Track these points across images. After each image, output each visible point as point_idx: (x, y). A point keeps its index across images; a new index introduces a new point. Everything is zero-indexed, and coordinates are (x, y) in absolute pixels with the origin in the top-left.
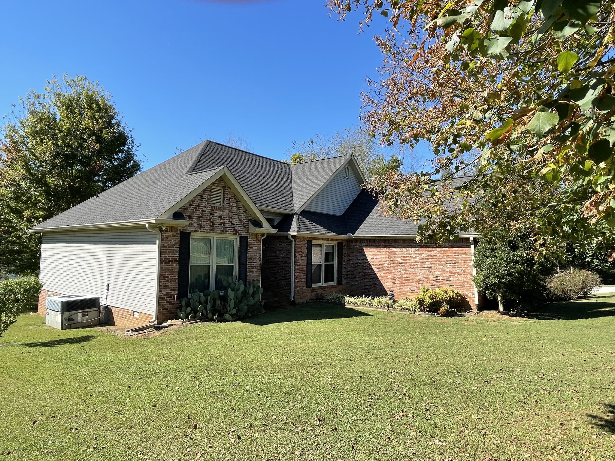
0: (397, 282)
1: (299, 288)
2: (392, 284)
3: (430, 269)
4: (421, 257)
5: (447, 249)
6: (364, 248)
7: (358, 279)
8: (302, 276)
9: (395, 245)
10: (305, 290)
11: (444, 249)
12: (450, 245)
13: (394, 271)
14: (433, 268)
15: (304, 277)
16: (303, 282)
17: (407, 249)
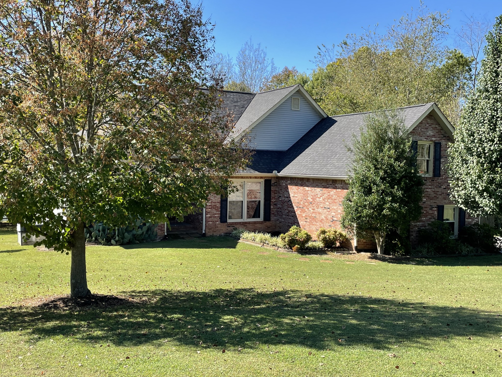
0: (308, 220)
1: (211, 223)
2: (305, 223)
3: (329, 210)
4: (324, 197)
5: (340, 190)
6: (289, 186)
7: (284, 216)
8: (215, 212)
9: (308, 184)
10: (219, 224)
11: (338, 190)
12: (342, 187)
13: (306, 210)
14: (331, 209)
15: (217, 212)
16: (216, 217)
17: (315, 188)
